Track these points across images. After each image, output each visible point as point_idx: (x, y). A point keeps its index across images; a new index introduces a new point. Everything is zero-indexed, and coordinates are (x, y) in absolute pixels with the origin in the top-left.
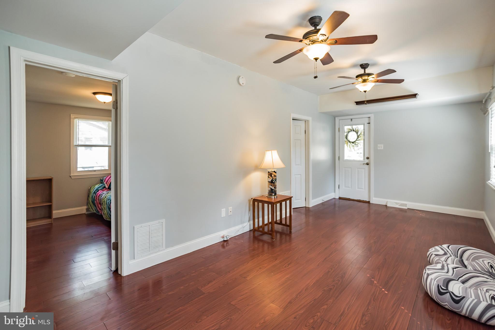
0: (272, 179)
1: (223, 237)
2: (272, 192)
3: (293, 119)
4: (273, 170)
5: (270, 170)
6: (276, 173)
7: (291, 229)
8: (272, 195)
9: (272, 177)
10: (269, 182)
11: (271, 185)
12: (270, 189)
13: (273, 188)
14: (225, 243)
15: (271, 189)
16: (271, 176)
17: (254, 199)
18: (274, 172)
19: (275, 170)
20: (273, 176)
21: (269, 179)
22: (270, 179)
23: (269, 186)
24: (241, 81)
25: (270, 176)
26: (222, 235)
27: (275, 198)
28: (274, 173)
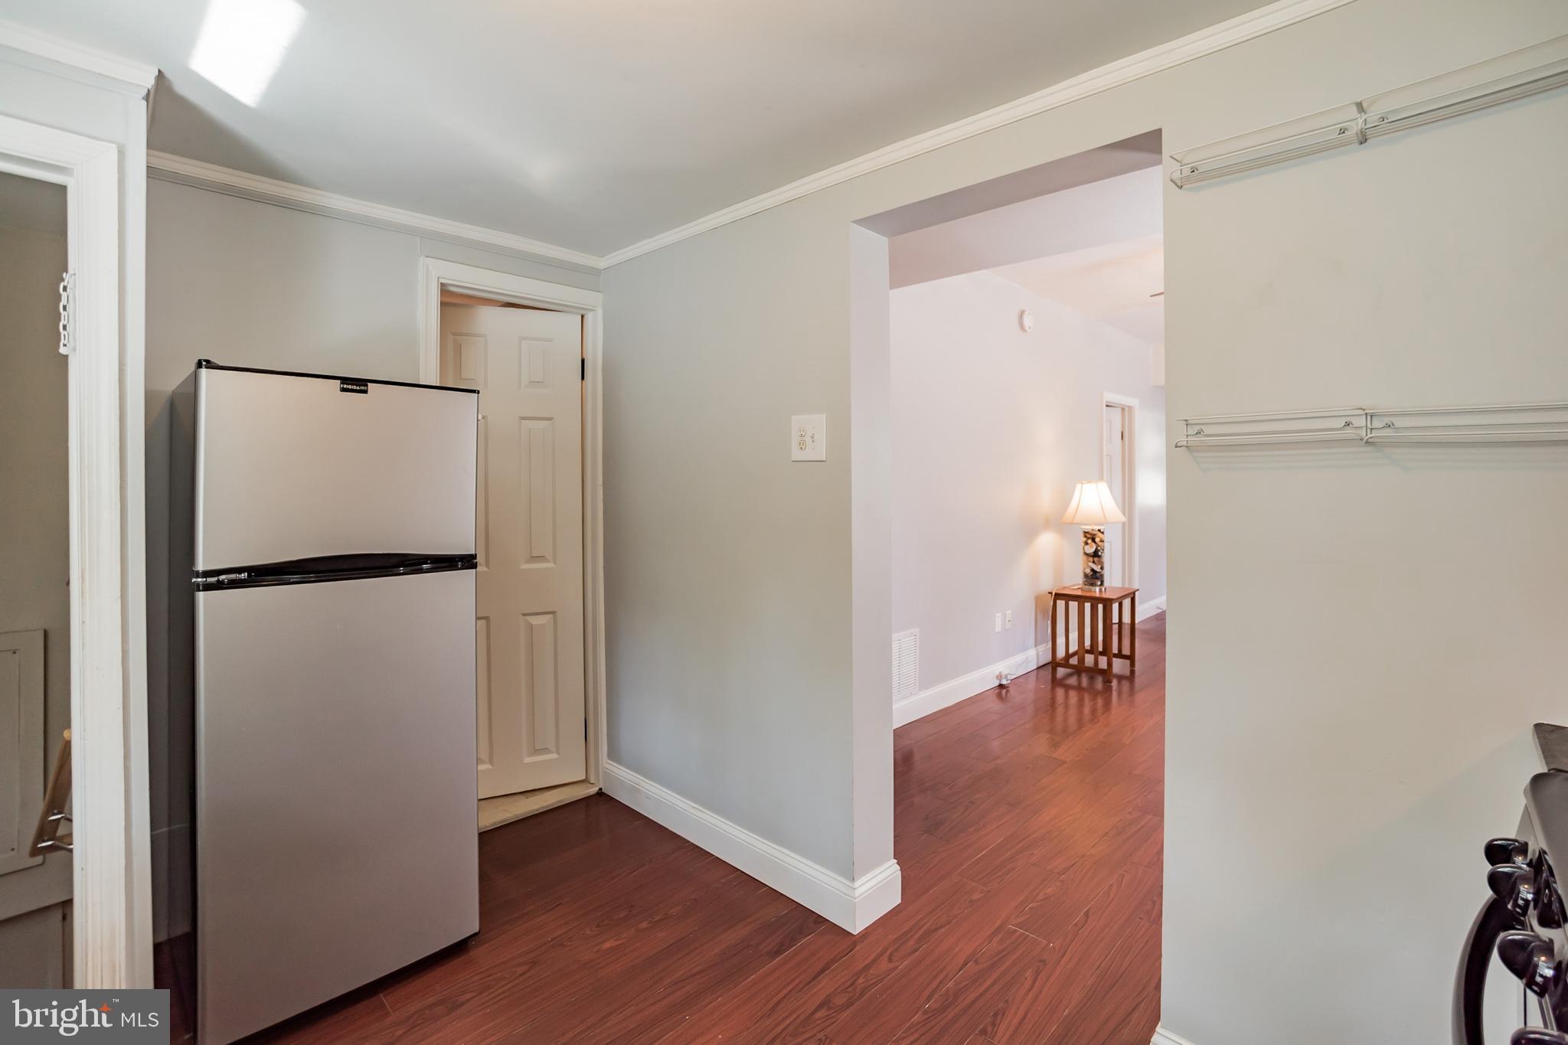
0: (1096, 549)
1: (999, 677)
2: (1094, 577)
3: (1107, 406)
4: (1097, 528)
5: (1088, 528)
6: (1103, 533)
7: (1133, 664)
8: (1096, 585)
9: (1095, 542)
10: (1087, 554)
11: (1094, 562)
12: (1088, 571)
13: (1097, 568)
14: (1004, 691)
15: (1093, 570)
16: (1094, 540)
17: (1056, 594)
18: (1099, 530)
19: (1099, 528)
20: (1097, 540)
21: (1086, 547)
22: (1092, 547)
23: (1088, 565)
24: (1028, 321)
25: (1090, 541)
26: (997, 673)
27: (1101, 591)
28: (1100, 534)
